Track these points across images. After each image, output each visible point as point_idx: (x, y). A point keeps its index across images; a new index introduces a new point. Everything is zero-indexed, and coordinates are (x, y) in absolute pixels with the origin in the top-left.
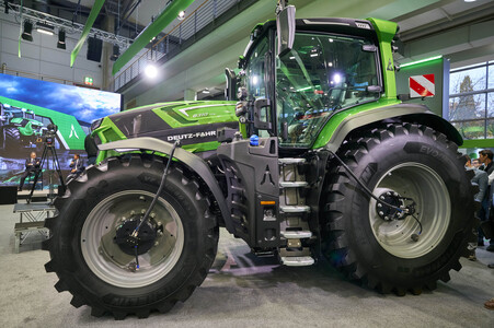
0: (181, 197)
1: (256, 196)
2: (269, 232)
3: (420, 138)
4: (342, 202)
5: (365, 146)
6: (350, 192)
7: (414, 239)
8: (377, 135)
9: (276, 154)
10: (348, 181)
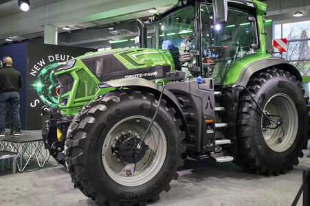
0: (166, 119)
1: (203, 117)
2: (209, 141)
3: (284, 78)
4: (249, 119)
5: (259, 83)
6: (252, 112)
7: (280, 141)
8: (264, 77)
9: (213, 89)
10: (251, 105)
